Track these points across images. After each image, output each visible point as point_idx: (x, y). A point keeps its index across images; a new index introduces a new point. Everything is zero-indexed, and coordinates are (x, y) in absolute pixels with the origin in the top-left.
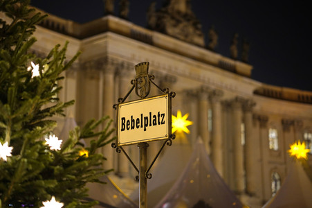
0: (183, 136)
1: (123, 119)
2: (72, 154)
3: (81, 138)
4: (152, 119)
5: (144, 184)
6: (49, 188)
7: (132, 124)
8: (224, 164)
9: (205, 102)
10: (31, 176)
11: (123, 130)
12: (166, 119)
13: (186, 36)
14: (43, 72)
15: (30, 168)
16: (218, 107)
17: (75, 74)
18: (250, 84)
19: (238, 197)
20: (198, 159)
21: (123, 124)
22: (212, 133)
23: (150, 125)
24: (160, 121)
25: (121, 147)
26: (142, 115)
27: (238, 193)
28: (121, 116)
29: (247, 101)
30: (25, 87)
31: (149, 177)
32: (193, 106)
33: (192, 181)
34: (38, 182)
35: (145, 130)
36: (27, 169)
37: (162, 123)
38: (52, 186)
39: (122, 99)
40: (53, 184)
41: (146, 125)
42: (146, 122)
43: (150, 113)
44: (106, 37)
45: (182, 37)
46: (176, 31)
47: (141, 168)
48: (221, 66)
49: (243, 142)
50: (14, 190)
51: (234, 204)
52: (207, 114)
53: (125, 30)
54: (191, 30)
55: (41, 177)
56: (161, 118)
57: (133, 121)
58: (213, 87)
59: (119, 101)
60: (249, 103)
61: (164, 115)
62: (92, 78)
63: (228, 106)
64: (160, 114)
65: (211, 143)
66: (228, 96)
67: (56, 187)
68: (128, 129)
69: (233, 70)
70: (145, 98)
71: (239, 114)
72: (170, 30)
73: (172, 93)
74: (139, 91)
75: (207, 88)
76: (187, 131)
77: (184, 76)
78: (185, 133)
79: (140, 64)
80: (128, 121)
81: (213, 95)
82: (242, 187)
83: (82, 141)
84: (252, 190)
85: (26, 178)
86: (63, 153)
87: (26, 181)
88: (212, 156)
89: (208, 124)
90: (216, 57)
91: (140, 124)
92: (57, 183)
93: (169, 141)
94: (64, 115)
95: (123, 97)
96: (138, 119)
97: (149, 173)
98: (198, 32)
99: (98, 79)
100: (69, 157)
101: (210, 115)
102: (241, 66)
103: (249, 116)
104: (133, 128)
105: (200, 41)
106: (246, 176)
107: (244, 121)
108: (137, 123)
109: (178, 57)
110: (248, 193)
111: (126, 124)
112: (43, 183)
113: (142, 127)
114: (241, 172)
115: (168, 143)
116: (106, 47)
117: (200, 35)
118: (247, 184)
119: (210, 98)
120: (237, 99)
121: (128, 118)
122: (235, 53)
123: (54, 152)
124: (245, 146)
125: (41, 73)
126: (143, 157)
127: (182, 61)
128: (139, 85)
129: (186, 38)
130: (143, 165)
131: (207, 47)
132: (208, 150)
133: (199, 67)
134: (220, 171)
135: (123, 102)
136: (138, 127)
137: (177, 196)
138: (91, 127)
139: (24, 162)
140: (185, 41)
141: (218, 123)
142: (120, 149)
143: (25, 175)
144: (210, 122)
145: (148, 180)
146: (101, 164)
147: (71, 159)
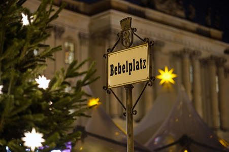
0: (170, 86)
1: (112, 66)
2: (58, 91)
3: (67, 77)
4: (136, 64)
5: (130, 119)
6: (37, 121)
7: (120, 69)
8: (203, 107)
9: (187, 61)
10: (19, 110)
11: (112, 75)
12: (147, 64)
13: (171, 10)
14: (32, 21)
15: (18, 103)
16: (197, 64)
17: (87, 42)
18: (222, 45)
19: (215, 132)
20: (181, 103)
21: (112, 70)
22: (193, 84)
23: (134, 70)
24: (142, 66)
25: (110, 89)
26: (127, 61)
27: (215, 129)
28: (110, 63)
29: (220, 58)
30: (16, 34)
31: (134, 113)
32: (178, 64)
33: (177, 120)
34: (27, 116)
35: (130, 74)
36: (15, 104)
37: (144, 68)
38: (40, 119)
39: (110, 49)
40: (40, 118)
41: (131, 70)
42: (131, 67)
43: (134, 60)
44: (109, 13)
45: (168, 12)
46: (163, 7)
47: (128, 105)
48: (199, 32)
49: (217, 90)
50: (4, 123)
51: (211, 137)
52: (189, 69)
53: (123, 7)
54: (174, 5)
55: (30, 112)
56: (143, 64)
57: (120, 67)
58: (193, 49)
59: (108, 51)
60: (222, 60)
61: (145, 60)
62: (100, 45)
63: (205, 63)
64: (142, 60)
65: (193, 92)
66: (204, 55)
67: (44, 120)
68: (116, 74)
69: (208, 35)
70: (129, 47)
71: (214, 68)
72: (158, 7)
73: (151, 42)
74: (124, 41)
75: (188, 49)
76: (172, 81)
77: (170, 41)
78: (171, 83)
79: (124, 20)
80: (116, 67)
81: (193, 54)
82: (218, 124)
83: (68, 80)
84: (226, 126)
85: (15, 113)
86: (50, 91)
87: (15, 116)
88: (194, 101)
89: (190, 77)
90: (194, 26)
91: (126, 69)
92: (44, 117)
93: (150, 83)
94: (54, 60)
95: (111, 48)
96: (124, 65)
97: (134, 110)
98: (180, 7)
99: (104, 46)
100: (56, 94)
101: (191, 70)
102: (214, 32)
103: (222, 70)
104: (120, 73)
105: (182, 14)
106: (221, 116)
107: (218, 74)
108: (123, 69)
109: (165, 27)
110: (222, 128)
111: (114, 70)
112: (31, 117)
113: (127, 71)
114: (217, 113)
115: (149, 84)
116: (109, 21)
117: (181, 10)
118: (221, 122)
119: (191, 58)
120: (212, 57)
121: (116, 65)
122: (209, 22)
123: (42, 90)
124: (219, 94)
125: (30, 21)
126: (129, 97)
127: (167, 29)
128: (124, 37)
129: (171, 12)
130: (129, 103)
131: (187, 18)
132: (190, 97)
133: (181, 33)
134: (200, 113)
135: (111, 52)
136: (124, 72)
137: (166, 132)
138: (75, 67)
139: (11, 98)
140: (170, 14)
141: (198, 76)
142: (110, 91)
143: (14, 110)
144: (191, 76)
145: (134, 116)
146: (86, 100)
147: (58, 96)
